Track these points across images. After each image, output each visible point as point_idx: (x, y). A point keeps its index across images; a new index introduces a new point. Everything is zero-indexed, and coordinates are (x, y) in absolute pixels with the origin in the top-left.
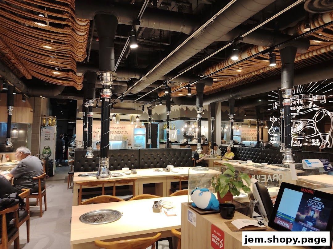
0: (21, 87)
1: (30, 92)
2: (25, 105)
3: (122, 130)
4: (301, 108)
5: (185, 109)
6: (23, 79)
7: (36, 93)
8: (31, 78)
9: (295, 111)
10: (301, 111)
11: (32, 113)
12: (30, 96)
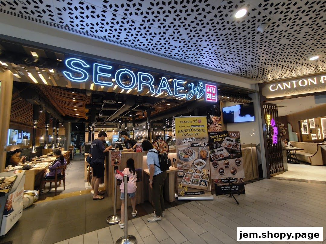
1: (65, 121)
2: (63, 127)
7: (67, 121)
8: (65, 115)
11: (65, 131)
12: (64, 123)
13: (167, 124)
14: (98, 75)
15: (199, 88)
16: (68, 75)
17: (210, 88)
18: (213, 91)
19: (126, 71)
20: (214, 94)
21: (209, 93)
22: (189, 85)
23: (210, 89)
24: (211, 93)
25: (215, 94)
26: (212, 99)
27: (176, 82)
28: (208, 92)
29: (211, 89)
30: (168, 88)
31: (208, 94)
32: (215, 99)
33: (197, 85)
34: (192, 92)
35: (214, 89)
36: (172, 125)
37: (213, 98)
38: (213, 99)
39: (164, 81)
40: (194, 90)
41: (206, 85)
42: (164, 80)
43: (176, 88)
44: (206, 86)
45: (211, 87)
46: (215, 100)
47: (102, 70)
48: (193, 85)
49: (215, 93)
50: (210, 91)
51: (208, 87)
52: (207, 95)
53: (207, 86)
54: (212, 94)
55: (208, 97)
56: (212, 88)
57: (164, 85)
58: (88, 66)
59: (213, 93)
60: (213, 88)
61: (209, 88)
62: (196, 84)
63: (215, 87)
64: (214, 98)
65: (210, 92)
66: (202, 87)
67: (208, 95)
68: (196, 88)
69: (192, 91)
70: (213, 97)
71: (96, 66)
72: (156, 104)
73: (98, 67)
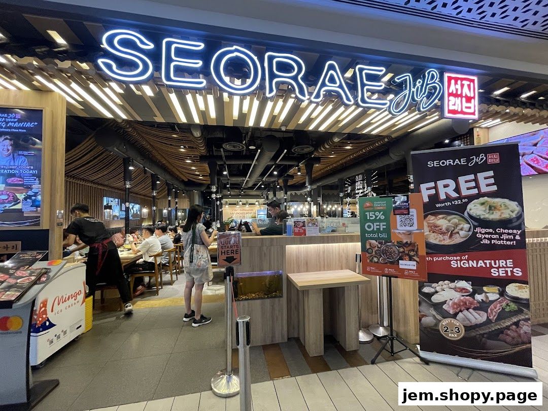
0: (182, 187)
1: (187, 188)
2: (185, 197)
3: (251, 212)
4: (361, 191)
5: (294, 194)
6: (183, 181)
7: (191, 189)
8: (187, 180)
9: (358, 193)
10: (362, 193)
11: (189, 202)
12: (187, 191)
13: (347, 191)
14: (172, 65)
15: (427, 84)
16: (109, 67)
17: (459, 82)
18: (466, 90)
19: (236, 51)
20: (469, 99)
21: (456, 95)
22: (398, 79)
23: (459, 87)
24: (461, 96)
25: (474, 98)
26: (462, 112)
27: (364, 72)
28: (450, 95)
29: (462, 86)
30: (341, 86)
31: (451, 98)
32: (471, 111)
33: (421, 78)
34: (405, 96)
35: (469, 86)
36: (357, 192)
37: (467, 108)
38: (465, 110)
39: (331, 72)
40: (412, 89)
41: (446, 75)
42: (331, 67)
43: (363, 85)
44: (446, 79)
45: (462, 79)
46: (473, 114)
47: (181, 53)
48: (408, 76)
49: (472, 95)
50: (457, 90)
51: (453, 82)
52: (449, 101)
53: (450, 79)
54: (464, 99)
55: (452, 108)
56: (464, 82)
57: (332, 80)
58: (151, 46)
59: (466, 97)
60: (466, 83)
61: (456, 83)
62: (418, 73)
63: (473, 81)
64: (469, 108)
65: (459, 93)
66: (434, 83)
67: (451, 103)
68: (418, 85)
69: (407, 92)
70: (468, 105)
71: (169, 45)
72: (322, 149)
73: (173, 46)
